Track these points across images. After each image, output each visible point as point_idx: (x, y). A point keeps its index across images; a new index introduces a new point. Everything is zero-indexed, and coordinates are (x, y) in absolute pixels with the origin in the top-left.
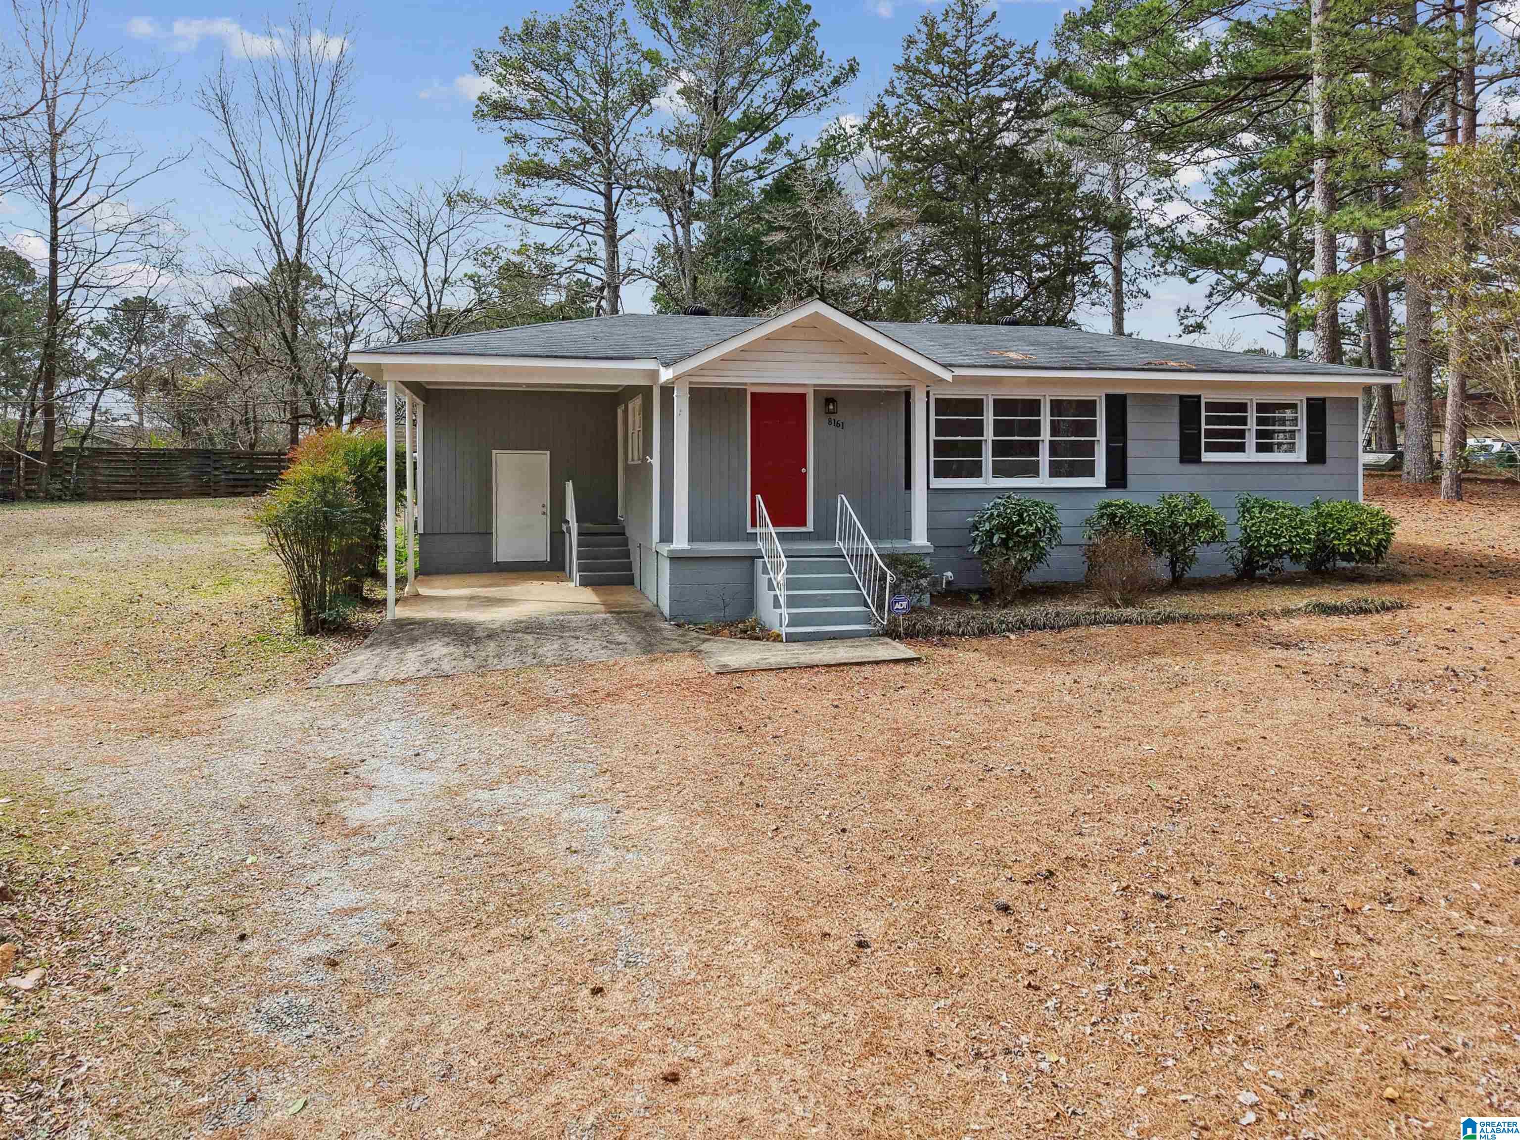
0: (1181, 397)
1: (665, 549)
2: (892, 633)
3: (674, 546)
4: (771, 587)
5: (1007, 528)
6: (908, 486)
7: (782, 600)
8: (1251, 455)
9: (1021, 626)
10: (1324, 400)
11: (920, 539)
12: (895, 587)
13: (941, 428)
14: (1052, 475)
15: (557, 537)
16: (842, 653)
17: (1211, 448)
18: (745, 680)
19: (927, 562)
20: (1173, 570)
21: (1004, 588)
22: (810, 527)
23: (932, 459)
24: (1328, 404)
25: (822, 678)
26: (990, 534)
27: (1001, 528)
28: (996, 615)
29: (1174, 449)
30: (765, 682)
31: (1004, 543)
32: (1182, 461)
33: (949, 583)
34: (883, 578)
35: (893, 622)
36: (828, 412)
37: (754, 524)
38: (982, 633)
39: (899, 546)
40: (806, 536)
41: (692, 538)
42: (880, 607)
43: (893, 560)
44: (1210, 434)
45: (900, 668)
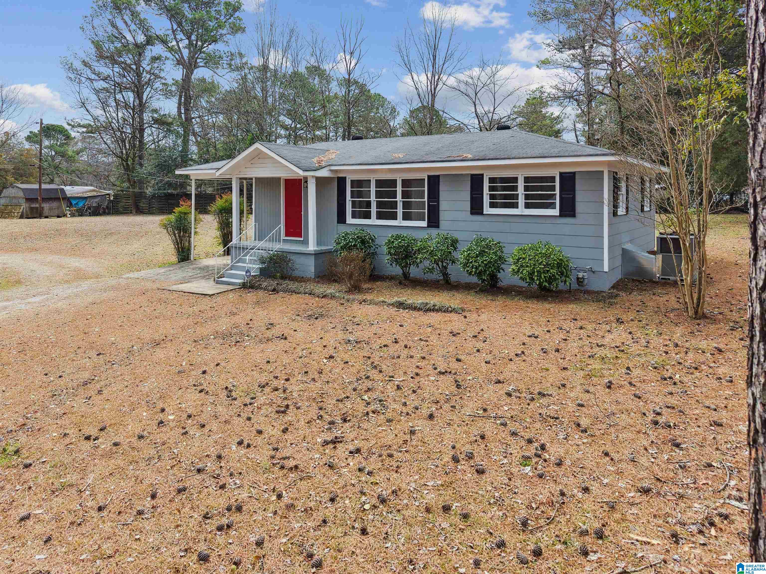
0: (472, 176)
8: (521, 210)
10: (574, 173)
11: (312, 245)
17: (491, 205)
22: (302, 238)
23: (350, 209)
24: (577, 177)
29: (467, 206)
32: (472, 213)
44: (490, 197)
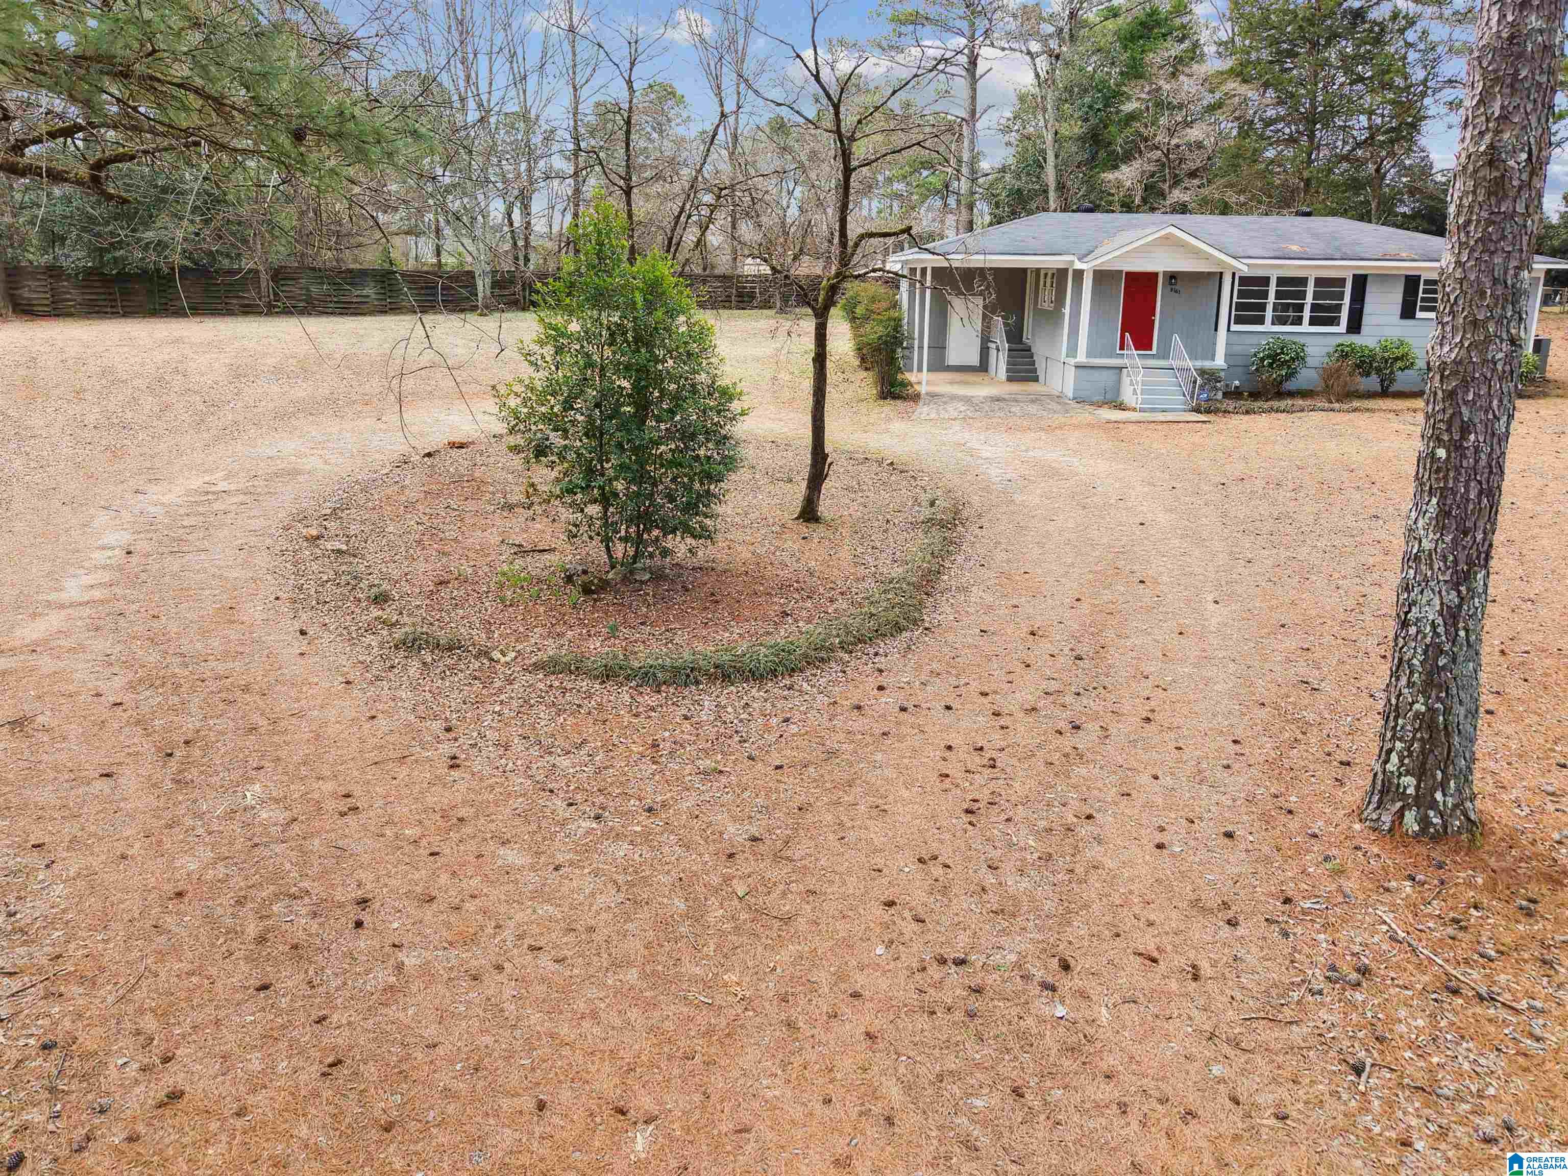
0: (1407, 277)
1: (1072, 361)
2: (1197, 410)
3: (1078, 360)
4: (1132, 384)
5: (1274, 357)
6: (1216, 330)
7: (1139, 392)
9: (1271, 410)
11: (1220, 361)
12: (1202, 387)
13: (1241, 294)
14: (1310, 324)
15: (984, 352)
16: (1170, 417)
17: (1423, 309)
18: (1121, 425)
19: (1222, 374)
20: (1382, 385)
21: (1268, 391)
22: (1154, 351)
23: (1233, 313)
25: (1159, 427)
26: (1262, 360)
27: (1269, 356)
28: (1257, 405)
29: (1398, 309)
30: (1131, 427)
31: (1270, 365)
32: (1402, 317)
33: (1236, 387)
34: (1195, 382)
35: (1199, 405)
36: (1171, 284)
37: (1122, 348)
38: (1247, 412)
39: (1207, 364)
40: (1153, 356)
41: (1089, 355)
42: (1192, 397)
43: (1202, 372)
44: (1423, 300)
45: (1199, 425)
